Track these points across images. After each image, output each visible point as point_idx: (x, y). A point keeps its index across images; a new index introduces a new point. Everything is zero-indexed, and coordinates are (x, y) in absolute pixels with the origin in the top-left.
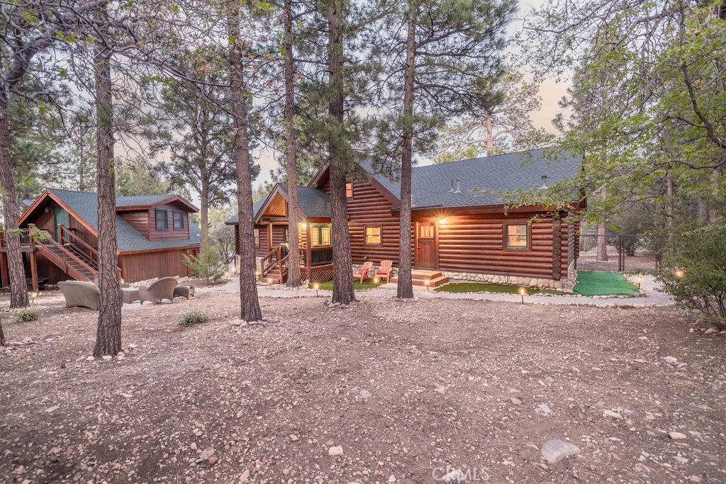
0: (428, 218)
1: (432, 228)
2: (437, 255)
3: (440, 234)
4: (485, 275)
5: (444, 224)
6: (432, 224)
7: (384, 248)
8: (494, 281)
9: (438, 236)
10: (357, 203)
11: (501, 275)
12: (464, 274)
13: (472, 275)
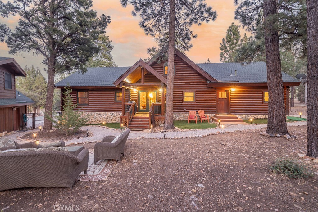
0: (223, 88)
1: (225, 93)
2: (229, 107)
3: (231, 96)
4: (254, 115)
5: (233, 90)
6: (227, 91)
7: (196, 104)
8: (258, 118)
9: (230, 97)
10: (178, 78)
11: (262, 114)
12: (244, 115)
13: (248, 115)
